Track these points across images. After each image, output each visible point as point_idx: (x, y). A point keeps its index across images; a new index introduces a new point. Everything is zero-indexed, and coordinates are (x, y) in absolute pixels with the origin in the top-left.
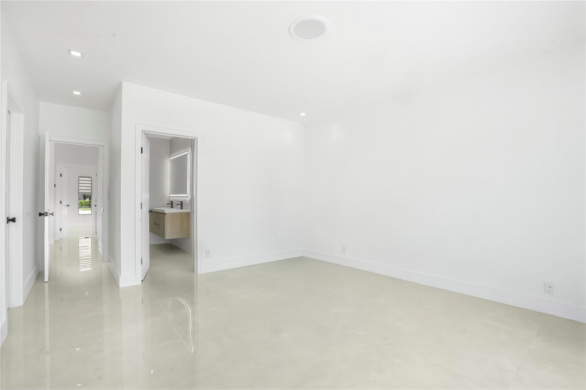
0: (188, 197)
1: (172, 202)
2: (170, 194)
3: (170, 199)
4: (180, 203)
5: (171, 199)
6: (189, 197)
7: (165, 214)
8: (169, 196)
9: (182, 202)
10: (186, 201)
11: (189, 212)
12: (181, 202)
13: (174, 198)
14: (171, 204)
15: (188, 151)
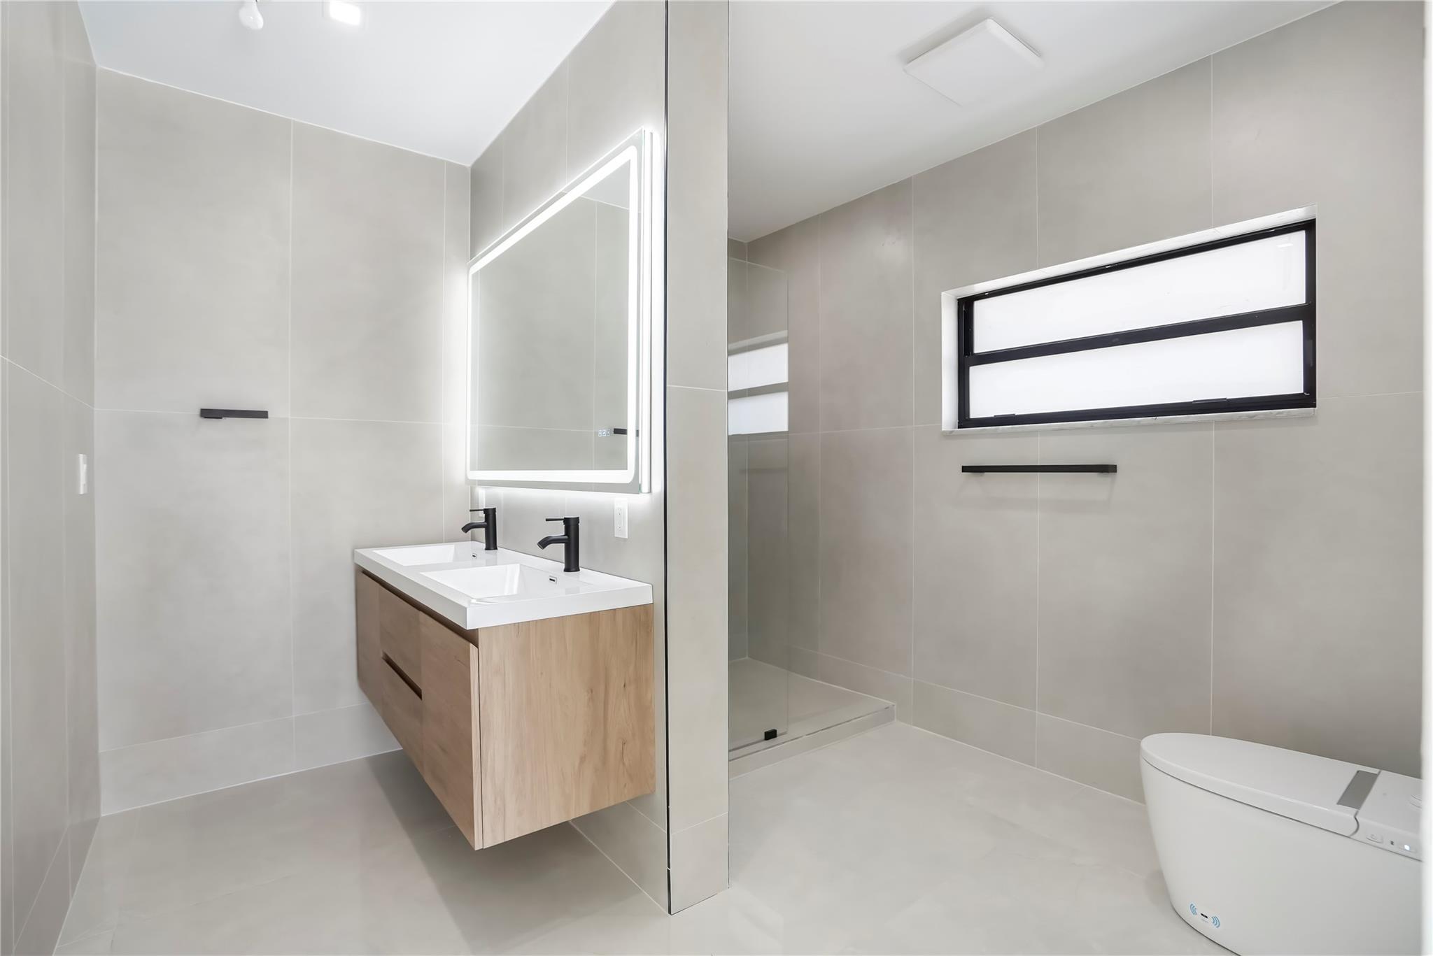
0: (634, 487)
1: (490, 514)
2: (473, 469)
3: (473, 498)
4: (559, 530)
5: (484, 498)
6: (645, 488)
7: (470, 637)
8: (470, 477)
9: (571, 525)
10: (607, 521)
11: (646, 609)
12: (566, 521)
13: (501, 492)
14: (483, 530)
15: (638, 144)
